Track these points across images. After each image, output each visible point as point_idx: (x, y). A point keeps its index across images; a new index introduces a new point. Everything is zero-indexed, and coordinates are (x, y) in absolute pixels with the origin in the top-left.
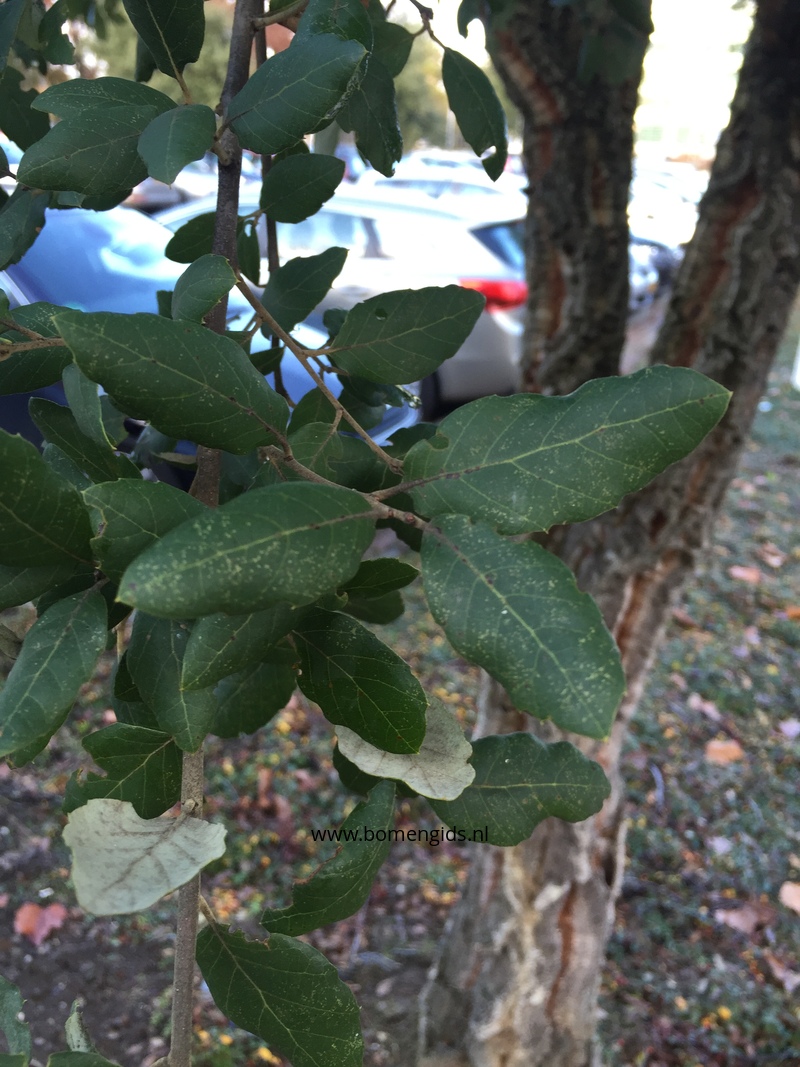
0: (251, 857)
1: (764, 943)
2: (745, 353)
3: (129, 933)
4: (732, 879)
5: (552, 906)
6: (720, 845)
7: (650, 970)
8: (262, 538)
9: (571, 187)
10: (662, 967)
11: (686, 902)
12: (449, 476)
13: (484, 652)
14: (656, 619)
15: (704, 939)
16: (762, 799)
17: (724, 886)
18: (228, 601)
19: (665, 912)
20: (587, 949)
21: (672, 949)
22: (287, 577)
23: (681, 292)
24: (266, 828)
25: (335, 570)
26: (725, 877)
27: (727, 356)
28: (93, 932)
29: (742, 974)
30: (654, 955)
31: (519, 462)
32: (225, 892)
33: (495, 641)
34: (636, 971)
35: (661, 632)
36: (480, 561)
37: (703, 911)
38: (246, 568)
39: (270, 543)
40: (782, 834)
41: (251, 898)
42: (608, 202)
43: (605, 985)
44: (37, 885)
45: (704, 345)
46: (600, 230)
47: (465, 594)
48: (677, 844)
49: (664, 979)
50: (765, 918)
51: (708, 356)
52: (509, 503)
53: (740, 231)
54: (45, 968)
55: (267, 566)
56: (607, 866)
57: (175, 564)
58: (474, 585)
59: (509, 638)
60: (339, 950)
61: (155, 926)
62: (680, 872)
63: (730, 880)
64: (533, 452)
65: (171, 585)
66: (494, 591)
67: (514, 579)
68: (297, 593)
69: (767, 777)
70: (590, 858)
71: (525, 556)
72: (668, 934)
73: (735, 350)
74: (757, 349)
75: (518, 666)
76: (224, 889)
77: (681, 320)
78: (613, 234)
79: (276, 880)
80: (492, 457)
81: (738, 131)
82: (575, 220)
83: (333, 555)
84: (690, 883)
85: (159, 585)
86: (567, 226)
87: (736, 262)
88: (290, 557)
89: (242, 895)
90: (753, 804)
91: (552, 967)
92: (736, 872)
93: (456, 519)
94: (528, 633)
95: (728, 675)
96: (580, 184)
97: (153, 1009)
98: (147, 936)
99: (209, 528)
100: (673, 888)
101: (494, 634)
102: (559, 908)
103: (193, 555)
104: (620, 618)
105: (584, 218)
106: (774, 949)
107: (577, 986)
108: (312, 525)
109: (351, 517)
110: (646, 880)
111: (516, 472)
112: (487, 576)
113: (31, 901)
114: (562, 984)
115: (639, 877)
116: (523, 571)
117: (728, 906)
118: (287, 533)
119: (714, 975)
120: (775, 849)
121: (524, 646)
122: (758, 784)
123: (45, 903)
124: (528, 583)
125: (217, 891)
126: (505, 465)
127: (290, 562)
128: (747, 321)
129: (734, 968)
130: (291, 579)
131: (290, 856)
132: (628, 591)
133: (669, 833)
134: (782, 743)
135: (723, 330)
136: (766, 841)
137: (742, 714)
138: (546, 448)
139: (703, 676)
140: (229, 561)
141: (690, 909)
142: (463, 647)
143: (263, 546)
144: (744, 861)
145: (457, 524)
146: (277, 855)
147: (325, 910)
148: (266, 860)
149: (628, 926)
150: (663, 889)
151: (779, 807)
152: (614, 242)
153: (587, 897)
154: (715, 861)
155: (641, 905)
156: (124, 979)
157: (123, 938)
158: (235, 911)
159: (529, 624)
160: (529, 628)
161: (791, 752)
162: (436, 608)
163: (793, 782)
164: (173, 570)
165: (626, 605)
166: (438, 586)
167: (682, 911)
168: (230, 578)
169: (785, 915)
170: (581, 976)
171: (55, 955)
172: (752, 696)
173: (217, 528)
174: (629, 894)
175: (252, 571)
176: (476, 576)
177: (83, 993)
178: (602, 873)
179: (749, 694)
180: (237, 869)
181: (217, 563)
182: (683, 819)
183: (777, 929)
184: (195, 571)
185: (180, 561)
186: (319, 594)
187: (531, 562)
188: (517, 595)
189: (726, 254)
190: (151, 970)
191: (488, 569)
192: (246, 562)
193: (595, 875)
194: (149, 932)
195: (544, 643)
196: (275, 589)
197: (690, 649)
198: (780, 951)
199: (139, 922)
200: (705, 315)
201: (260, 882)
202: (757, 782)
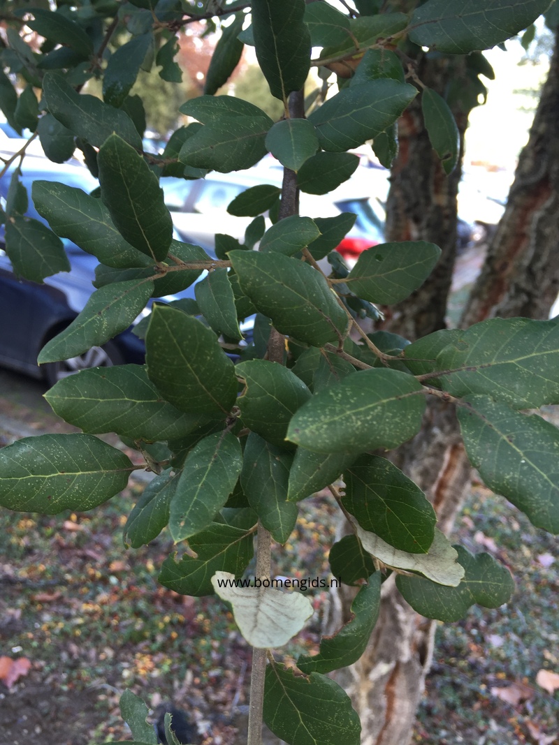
0: (164, 632)
1: (525, 713)
2: (536, 297)
3: (75, 682)
4: (504, 666)
5: (382, 678)
6: (496, 641)
7: (445, 728)
8: (371, 403)
9: (421, 178)
10: (453, 727)
11: (471, 680)
12: (469, 369)
13: (509, 487)
14: (466, 477)
15: (483, 708)
16: (525, 609)
17: (498, 671)
18: (352, 444)
19: (456, 687)
20: (404, 710)
21: (460, 713)
22: (385, 430)
23: (494, 253)
24: (176, 611)
25: (411, 427)
26: (498, 664)
27: (524, 298)
28: (49, 680)
29: (510, 734)
30: (448, 717)
31: (519, 362)
32: (144, 656)
33: (517, 480)
34: (434, 728)
35: (468, 486)
36: (502, 427)
37: (483, 687)
38: (364, 422)
39: (375, 407)
40: (539, 635)
41: (163, 661)
42: (445, 190)
43: (414, 738)
44: (10, 643)
45: (508, 290)
46: (438, 208)
47: (493, 448)
48: (465, 638)
49: (454, 735)
50: (526, 695)
51: (511, 298)
52: (514, 389)
53: (537, 215)
54: (13, 704)
55: (375, 423)
56: (421, 650)
57: (322, 417)
58: (499, 442)
59: (528, 479)
60: (224, 703)
61: (93, 678)
62: (467, 659)
63: (502, 666)
64: (528, 356)
65: (321, 431)
66: (514, 447)
67: (528, 440)
68: (390, 441)
69: (529, 594)
70: (410, 645)
71: (535, 425)
72: (458, 703)
73: (529, 295)
74: (544, 294)
75: (536, 498)
76: (144, 654)
77: (493, 272)
78: (447, 212)
79: (181, 650)
80: (498, 359)
81: (538, 148)
82: (422, 201)
83: (409, 417)
84: (473, 667)
85: (314, 431)
86: (417, 204)
87: (533, 235)
88: (387, 417)
89: (156, 659)
90: (519, 613)
91: (379, 722)
92: (507, 661)
93: (483, 398)
94: (542, 477)
95: (503, 520)
96: (427, 177)
97: (90, 738)
98: (87, 685)
99: (340, 395)
100: (462, 670)
101: (516, 476)
102: (386, 680)
103: (333, 413)
104: (441, 474)
105: (428, 199)
106: (533, 717)
107: (396, 737)
108: (397, 397)
109: (415, 393)
110: (443, 663)
111: (517, 369)
112: (508, 437)
113: (6, 655)
114: (385, 734)
115: (438, 661)
116: (534, 435)
117: (501, 684)
118: (385, 401)
119: (490, 734)
120: (534, 645)
121: (540, 485)
122: (523, 599)
123: (16, 657)
124: (539, 443)
125: (138, 655)
126: (510, 363)
127: (387, 420)
128: (539, 275)
129: (504, 730)
130: (388, 432)
131: (192, 633)
132: (447, 456)
133: (460, 630)
134: (540, 570)
135: (522, 280)
136: (527, 639)
137: (512, 548)
138: (538, 354)
139: (485, 520)
140: (354, 418)
141: (473, 686)
142: (493, 483)
143: (372, 409)
144: (512, 653)
145: (483, 401)
146: (182, 632)
147: (341, 658)
148: (174, 635)
149: (429, 695)
150: (455, 670)
151: (537, 615)
152: (447, 217)
153: (406, 672)
154: (492, 652)
155: (439, 681)
156: (70, 714)
157: (70, 686)
158: (151, 670)
159: (542, 470)
160: (542, 473)
161: (546, 577)
162: (473, 456)
163: (547, 598)
164: (322, 422)
165: (445, 465)
166: (474, 442)
167: (468, 687)
168: (354, 429)
169: (540, 694)
170: (399, 730)
171: (21, 695)
172: (519, 536)
173: (345, 397)
174: (434, 673)
175: (366, 425)
176: (500, 437)
177: (40, 724)
178: (418, 656)
179: (518, 534)
180: (153, 640)
181: (348, 419)
182: (470, 620)
183: (534, 703)
184: (334, 422)
185: (326, 416)
186: (401, 442)
187: (540, 429)
188: (531, 450)
189: (525, 229)
190: (90, 709)
191: (508, 433)
192: (363, 419)
193: (413, 657)
194: (89, 682)
195: (554, 484)
196: (378, 437)
197: (476, 500)
198: (536, 719)
199: (82, 673)
200: (510, 270)
201: (170, 650)
202: (521, 597)
